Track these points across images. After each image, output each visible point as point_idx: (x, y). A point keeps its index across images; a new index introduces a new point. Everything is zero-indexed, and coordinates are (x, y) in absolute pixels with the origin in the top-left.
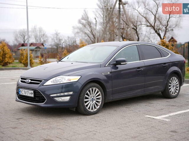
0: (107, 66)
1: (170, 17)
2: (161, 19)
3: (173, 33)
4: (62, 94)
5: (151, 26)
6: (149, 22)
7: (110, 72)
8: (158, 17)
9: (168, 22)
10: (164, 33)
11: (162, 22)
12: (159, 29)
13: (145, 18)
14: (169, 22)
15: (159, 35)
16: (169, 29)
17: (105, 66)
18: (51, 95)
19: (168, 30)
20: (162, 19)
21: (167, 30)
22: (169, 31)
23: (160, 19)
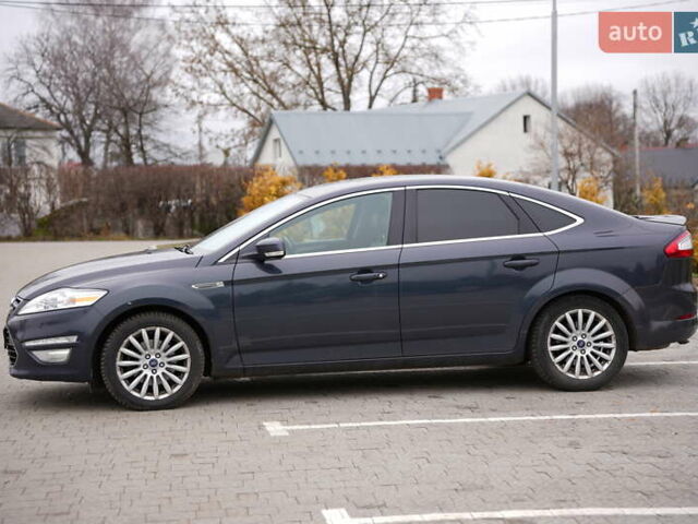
0: (222, 264)
7: (226, 283)
17: (215, 263)
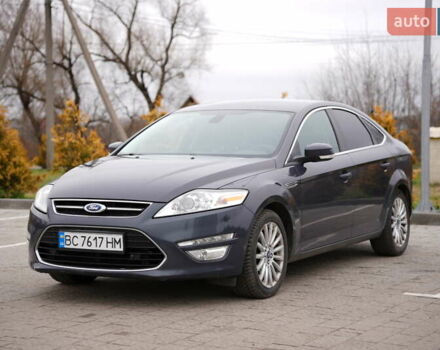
1: (175, 34)
2: (147, 39)
3: (186, 85)
4: (208, 240)
5: (117, 59)
6: (111, 46)
8: (137, 34)
9: (167, 50)
10: (157, 82)
11: (152, 47)
12: (143, 72)
13: (96, 32)
14: (173, 49)
15: (143, 88)
16: (174, 72)
18: (181, 245)
19: (170, 74)
20: (151, 39)
21: (167, 76)
22: (170, 78)
23: (144, 37)
